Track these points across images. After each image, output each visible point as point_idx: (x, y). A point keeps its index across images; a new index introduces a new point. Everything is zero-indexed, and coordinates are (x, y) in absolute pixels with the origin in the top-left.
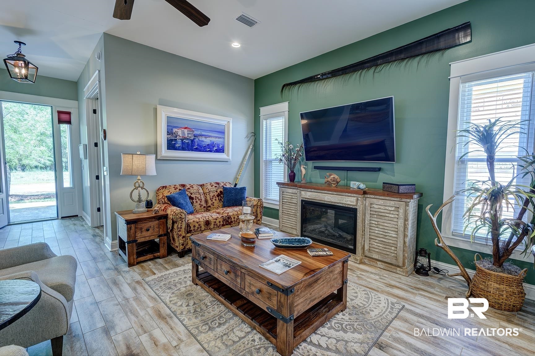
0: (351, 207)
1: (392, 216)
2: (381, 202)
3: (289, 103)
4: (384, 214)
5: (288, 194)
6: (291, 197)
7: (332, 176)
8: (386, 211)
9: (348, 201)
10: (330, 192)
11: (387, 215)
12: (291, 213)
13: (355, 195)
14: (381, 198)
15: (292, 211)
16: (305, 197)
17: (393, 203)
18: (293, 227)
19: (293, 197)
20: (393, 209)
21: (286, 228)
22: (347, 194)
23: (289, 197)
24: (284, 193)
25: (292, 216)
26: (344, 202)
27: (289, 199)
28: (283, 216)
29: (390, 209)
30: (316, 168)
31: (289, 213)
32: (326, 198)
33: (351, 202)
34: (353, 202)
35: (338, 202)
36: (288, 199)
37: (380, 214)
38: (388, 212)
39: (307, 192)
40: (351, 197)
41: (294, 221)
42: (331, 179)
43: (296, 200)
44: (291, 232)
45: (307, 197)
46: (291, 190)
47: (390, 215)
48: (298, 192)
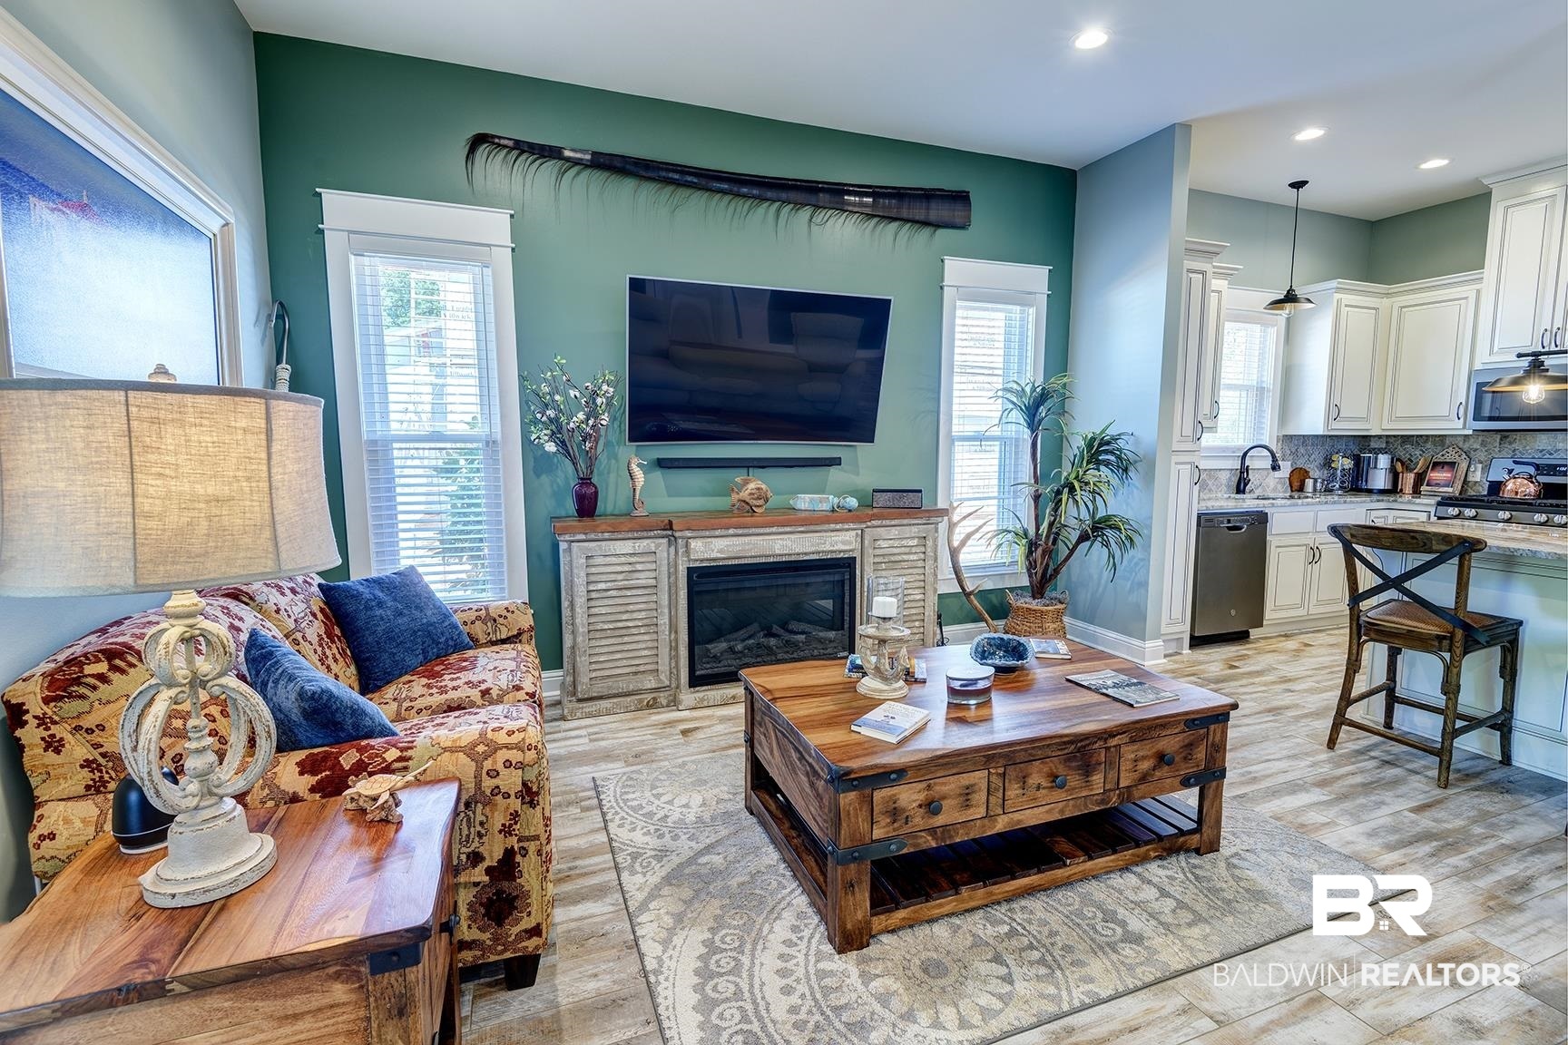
0: (841, 555)
1: (915, 557)
2: (894, 532)
3: (512, 216)
4: (900, 558)
5: (614, 560)
6: (626, 568)
7: (752, 486)
8: (903, 550)
9: (838, 542)
10: (788, 529)
11: (905, 557)
12: (630, 624)
13: (852, 526)
14: (893, 523)
15: (635, 615)
16: (706, 556)
17: (915, 529)
18: (642, 668)
19: (639, 567)
20: (915, 542)
21: (610, 682)
22: (832, 526)
23: (619, 569)
24: (592, 562)
25: (634, 631)
26: (828, 548)
27: (620, 577)
28: (594, 643)
29: (911, 543)
30: (663, 464)
31: (620, 625)
32: (777, 546)
33: (844, 543)
34: (850, 543)
35: (813, 549)
36: (613, 577)
37: (893, 559)
38: (907, 550)
39: (709, 540)
40: (844, 533)
41: (644, 646)
42: (751, 494)
43: (653, 575)
44: (631, 687)
45: (714, 555)
46: (630, 543)
47: (912, 557)
48: (657, 546)
